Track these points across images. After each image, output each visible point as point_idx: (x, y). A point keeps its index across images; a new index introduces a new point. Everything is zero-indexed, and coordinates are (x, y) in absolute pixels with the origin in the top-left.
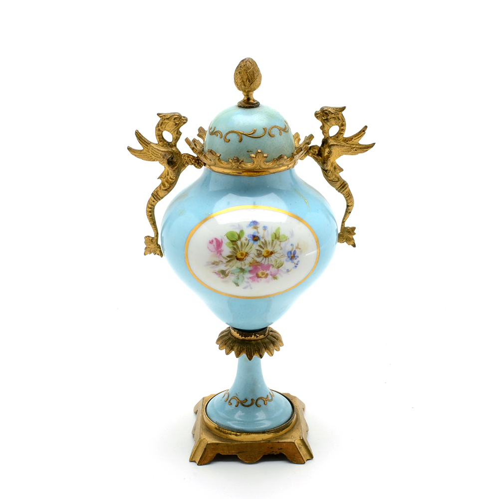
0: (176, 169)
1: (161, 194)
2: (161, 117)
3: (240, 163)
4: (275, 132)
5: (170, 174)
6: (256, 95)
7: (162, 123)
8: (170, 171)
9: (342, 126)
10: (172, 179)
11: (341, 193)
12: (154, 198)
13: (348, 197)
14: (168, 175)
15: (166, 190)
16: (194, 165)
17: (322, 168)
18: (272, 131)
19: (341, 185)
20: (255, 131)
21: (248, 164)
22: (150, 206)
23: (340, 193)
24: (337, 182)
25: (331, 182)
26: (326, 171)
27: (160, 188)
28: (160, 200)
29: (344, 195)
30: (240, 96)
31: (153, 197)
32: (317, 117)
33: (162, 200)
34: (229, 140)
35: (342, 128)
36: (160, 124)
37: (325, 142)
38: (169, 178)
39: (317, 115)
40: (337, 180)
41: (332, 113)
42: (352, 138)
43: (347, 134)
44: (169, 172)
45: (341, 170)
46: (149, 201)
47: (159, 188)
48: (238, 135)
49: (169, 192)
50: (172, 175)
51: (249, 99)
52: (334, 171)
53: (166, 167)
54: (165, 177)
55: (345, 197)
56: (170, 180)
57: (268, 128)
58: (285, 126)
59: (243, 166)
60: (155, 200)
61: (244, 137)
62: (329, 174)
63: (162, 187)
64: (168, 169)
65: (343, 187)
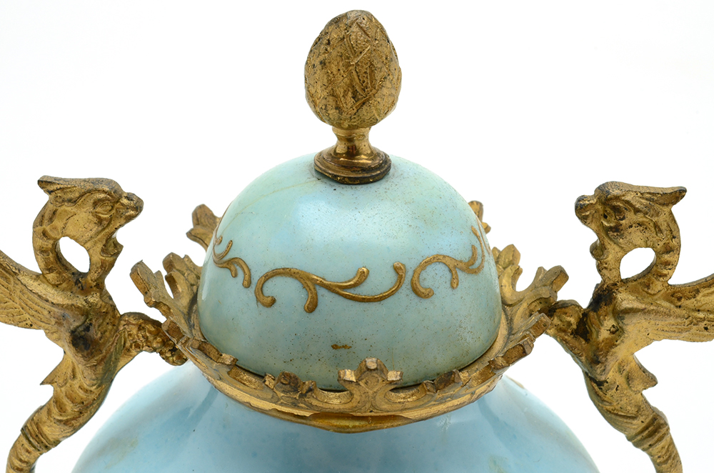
0: (99, 363)
1: (50, 430)
2: (50, 192)
3: (302, 396)
4: (436, 277)
5: (79, 376)
6: (380, 137)
7: (54, 213)
8: (80, 368)
9: (668, 250)
10: (86, 391)
11: (644, 450)
12: (30, 442)
13: (666, 462)
14: (74, 376)
15: (66, 423)
16: (161, 353)
17: (586, 374)
18: (424, 274)
19: (646, 428)
20: (363, 277)
21: (332, 395)
22: (17, 463)
23: (639, 451)
24: (634, 418)
25: (614, 416)
26: (600, 384)
27: (49, 412)
28: (47, 448)
29: (651, 455)
30: (325, 138)
31: (28, 439)
32: (584, 219)
33: (53, 450)
34: (274, 301)
35: (666, 257)
36: (47, 217)
37: (603, 296)
38: (77, 386)
39: (582, 210)
40: (632, 410)
41: (637, 211)
42: (698, 291)
43: (683, 275)
44: (77, 370)
45: (651, 381)
46: (14, 447)
47: (44, 412)
48: (305, 287)
49: (75, 430)
50: (85, 378)
51: (352, 152)
52: (625, 386)
53: (68, 352)
54: (66, 382)
55: (654, 462)
56: (81, 393)
57: (411, 265)
58: (474, 248)
59: (315, 402)
60: (31, 449)
61: (325, 298)
62: (610, 393)
63: (55, 410)
64: (74, 360)
65: (651, 435)
